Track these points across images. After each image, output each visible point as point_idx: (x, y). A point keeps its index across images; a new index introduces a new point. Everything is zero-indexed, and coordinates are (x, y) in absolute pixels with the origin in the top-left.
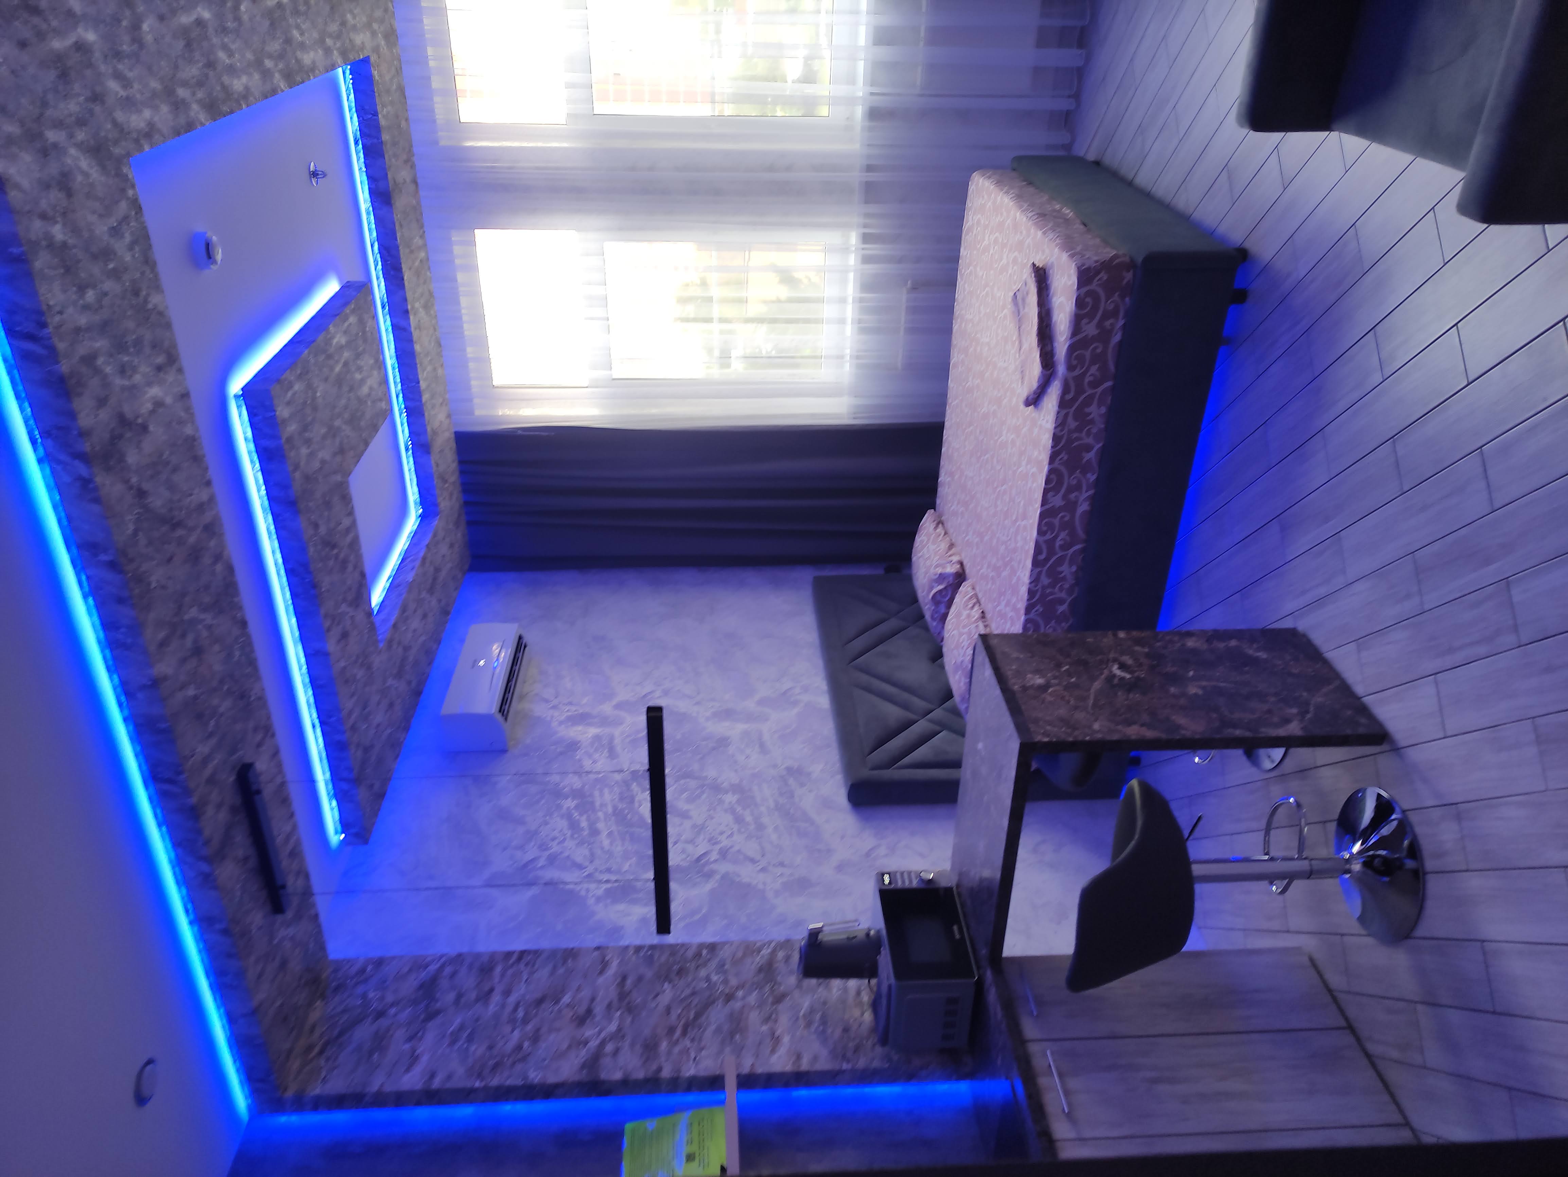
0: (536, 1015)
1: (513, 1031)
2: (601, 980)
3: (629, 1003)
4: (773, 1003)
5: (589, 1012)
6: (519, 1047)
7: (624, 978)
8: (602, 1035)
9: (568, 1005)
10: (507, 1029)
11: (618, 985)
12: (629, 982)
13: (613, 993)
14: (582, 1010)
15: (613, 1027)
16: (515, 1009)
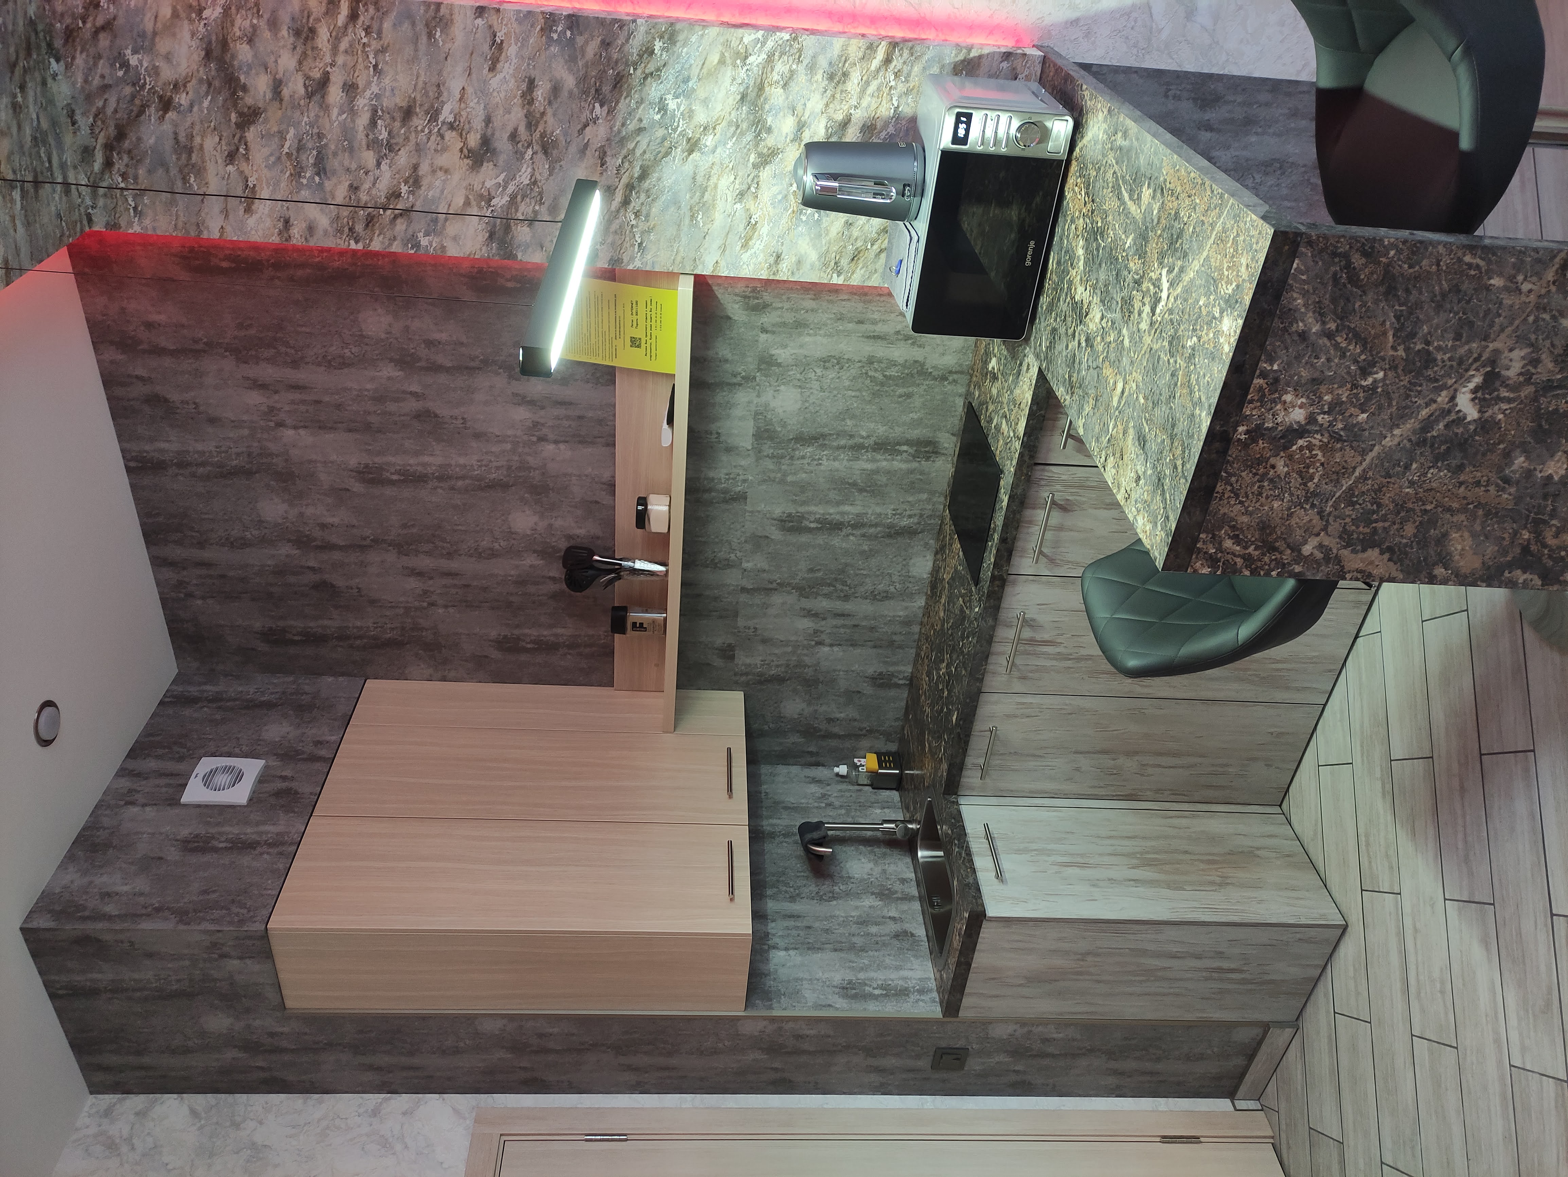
0: (407, 139)
1: (379, 164)
2: (495, 82)
3: (543, 135)
4: (755, 166)
5: (486, 141)
6: (396, 195)
7: (531, 84)
8: (511, 188)
9: (452, 127)
10: (369, 158)
11: (523, 95)
12: (540, 94)
13: (517, 116)
14: (473, 140)
15: (524, 177)
16: (373, 123)
